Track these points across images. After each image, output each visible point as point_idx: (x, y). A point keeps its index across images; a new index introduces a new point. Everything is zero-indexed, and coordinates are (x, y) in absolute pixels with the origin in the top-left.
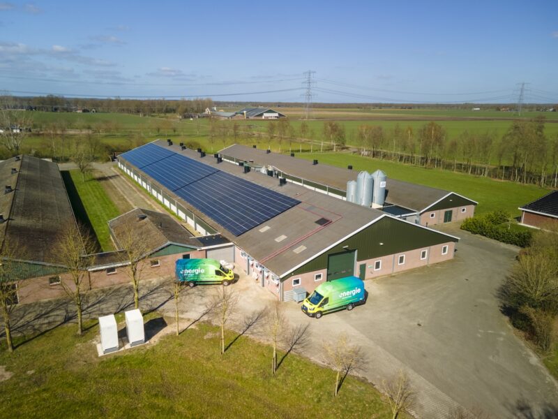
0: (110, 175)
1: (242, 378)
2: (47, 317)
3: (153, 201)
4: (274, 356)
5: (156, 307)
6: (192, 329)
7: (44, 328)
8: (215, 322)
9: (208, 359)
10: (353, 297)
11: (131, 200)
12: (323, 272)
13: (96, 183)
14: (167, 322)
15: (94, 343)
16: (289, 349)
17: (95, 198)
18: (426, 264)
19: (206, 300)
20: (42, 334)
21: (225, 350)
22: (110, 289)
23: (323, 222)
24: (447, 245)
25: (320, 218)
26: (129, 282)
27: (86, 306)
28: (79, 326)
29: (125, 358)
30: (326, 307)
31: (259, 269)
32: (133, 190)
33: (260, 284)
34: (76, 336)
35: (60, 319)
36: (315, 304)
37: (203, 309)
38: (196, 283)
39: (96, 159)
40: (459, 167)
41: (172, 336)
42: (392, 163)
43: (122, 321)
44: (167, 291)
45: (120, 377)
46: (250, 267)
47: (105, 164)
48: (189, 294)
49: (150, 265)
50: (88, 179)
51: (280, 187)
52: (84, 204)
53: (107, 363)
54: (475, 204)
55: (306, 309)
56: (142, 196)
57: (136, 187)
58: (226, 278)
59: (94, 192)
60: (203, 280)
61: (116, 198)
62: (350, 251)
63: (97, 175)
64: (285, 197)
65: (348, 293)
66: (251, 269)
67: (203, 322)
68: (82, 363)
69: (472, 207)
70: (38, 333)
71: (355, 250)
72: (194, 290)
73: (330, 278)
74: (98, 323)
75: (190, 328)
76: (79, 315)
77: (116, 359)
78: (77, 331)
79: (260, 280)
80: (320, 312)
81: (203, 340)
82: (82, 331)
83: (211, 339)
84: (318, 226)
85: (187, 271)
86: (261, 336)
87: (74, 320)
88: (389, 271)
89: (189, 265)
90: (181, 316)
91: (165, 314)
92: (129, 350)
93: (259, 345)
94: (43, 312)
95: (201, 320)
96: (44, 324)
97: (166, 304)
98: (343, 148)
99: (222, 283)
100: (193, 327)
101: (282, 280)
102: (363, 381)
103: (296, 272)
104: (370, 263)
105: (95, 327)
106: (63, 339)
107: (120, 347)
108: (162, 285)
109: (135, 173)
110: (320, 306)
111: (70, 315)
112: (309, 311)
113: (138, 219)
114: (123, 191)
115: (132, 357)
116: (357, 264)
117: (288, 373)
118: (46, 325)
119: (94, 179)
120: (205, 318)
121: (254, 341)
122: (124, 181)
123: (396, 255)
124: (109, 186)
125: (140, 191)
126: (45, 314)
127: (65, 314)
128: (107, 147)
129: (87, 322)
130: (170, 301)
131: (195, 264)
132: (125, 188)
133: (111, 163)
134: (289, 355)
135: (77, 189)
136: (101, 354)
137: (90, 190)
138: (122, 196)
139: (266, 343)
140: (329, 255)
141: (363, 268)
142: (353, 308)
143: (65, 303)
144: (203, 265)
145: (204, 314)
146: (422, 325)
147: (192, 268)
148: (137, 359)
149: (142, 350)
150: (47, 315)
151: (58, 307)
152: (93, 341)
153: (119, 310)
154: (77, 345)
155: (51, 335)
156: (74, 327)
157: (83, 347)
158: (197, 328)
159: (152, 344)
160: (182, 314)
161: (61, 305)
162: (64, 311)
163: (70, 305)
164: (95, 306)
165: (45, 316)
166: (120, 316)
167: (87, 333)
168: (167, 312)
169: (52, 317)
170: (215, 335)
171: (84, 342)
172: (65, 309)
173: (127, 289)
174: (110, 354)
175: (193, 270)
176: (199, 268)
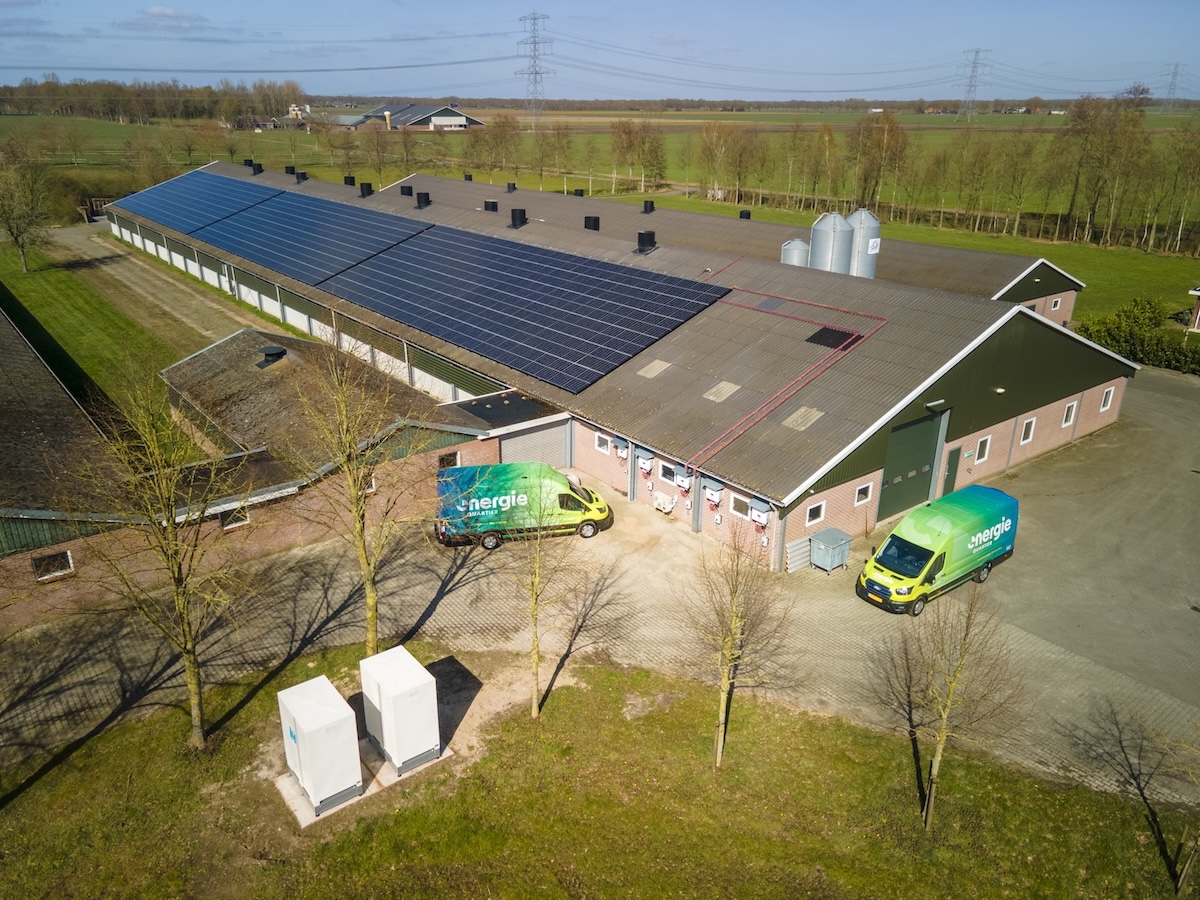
0: (99, 256)
1: (837, 859)
2: (57, 692)
3: (252, 316)
5: (412, 622)
6: (567, 688)
7: (60, 735)
8: (626, 656)
9: (683, 794)
10: (994, 545)
11: (187, 316)
12: (875, 481)
13: (63, 274)
14: (475, 673)
15: (261, 775)
16: (908, 728)
17: (76, 313)
18: (1069, 438)
20: (60, 758)
22: (238, 576)
24: (1111, 387)
29: (396, 821)
30: (938, 581)
32: (183, 292)
33: (684, 526)
34: (191, 756)
35: (105, 696)
36: (912, 576)
37: (561, 617)
39: (46, 218)
41: (518, 722)
44: (421, 569)
46: (642, 479)
47: (71, 230)
50: (33, 266)
51: (642, 257)
53: (341, 850)
54: (1077, 288)
56: (216, 306)
57: (187, 284)
58: (588, 516)
59: (68, 297)
60: (525, 525)
61: (142, 313)
63: (59, 256)
65: (986, 535)
67: (588, 658)
68: (245, 862)
70: (40, 759)
71: (944, 412)
72: (500, 557)
75: (558, 684)
77: (367, 830)
78: (186, 738)
79: (684, 513)
80: (925, 597)
81: (625, 724)
82: (206, 734)
83: (649, 720)
88: (1002, 464)
89: (482, 486)
90: (508, 646)
91: (455, 645)
92: (400, 791)
93: (811, 725)
94: (36, 676)
95: (576, 654)
96: (53, 719)
99: (578, 529)
100: (567, 680)
101: (786, 511)
104: (968, 443)
106: (141, 773)
108: (397, 549)
109: (174, 246)
110: (925, 580)
111: (136, 675)
114: (153, 294)
115: (419, 813)
116: (944, 449)
118: (59, 725)
119: (56, 266)
120: (586, 646)
121: (784, 710)
122: (143, 270)
123: (1019, 419)
124: (106, 283)
125: (203, 294)
126: (45, 681)
127: (117, 677)
128: (68, 185)
131: (498, 479)
132: (155, 286)
133: (86, 226)
135: (13, 292)
136: (306, 818)
137: (55, 294)
138: (156, 306)
140: (895, 429)
141: (955, 456)
142: (989, 573)
143: (102, 636)
145: (575, 633)
147: (490, 493)
148: (441, 821)
149: (444, 782)
150: (52, 687)
151: (83, 651)
152: (257, 768)
153: (297, 645)
154: (204, 791)
155: (93, 760)
156: (166, 721)
157: (229, 796)
158: (583, 685)
159: (465, 759)
160: (507, 638)
161: (91, 643)
162: (109, 665)
163: (124, 643)
164: (211, 639)
165: (47, 690)
166: (311, 665)
167: (223, 740)
168: (457, 636)
169: (73, 691)
170: (653, 702)
171: (226, 779)
172: (110, 656)
173: (291, 570)
174: (337, 814)
175: (496, 499)
176: (513, 492)
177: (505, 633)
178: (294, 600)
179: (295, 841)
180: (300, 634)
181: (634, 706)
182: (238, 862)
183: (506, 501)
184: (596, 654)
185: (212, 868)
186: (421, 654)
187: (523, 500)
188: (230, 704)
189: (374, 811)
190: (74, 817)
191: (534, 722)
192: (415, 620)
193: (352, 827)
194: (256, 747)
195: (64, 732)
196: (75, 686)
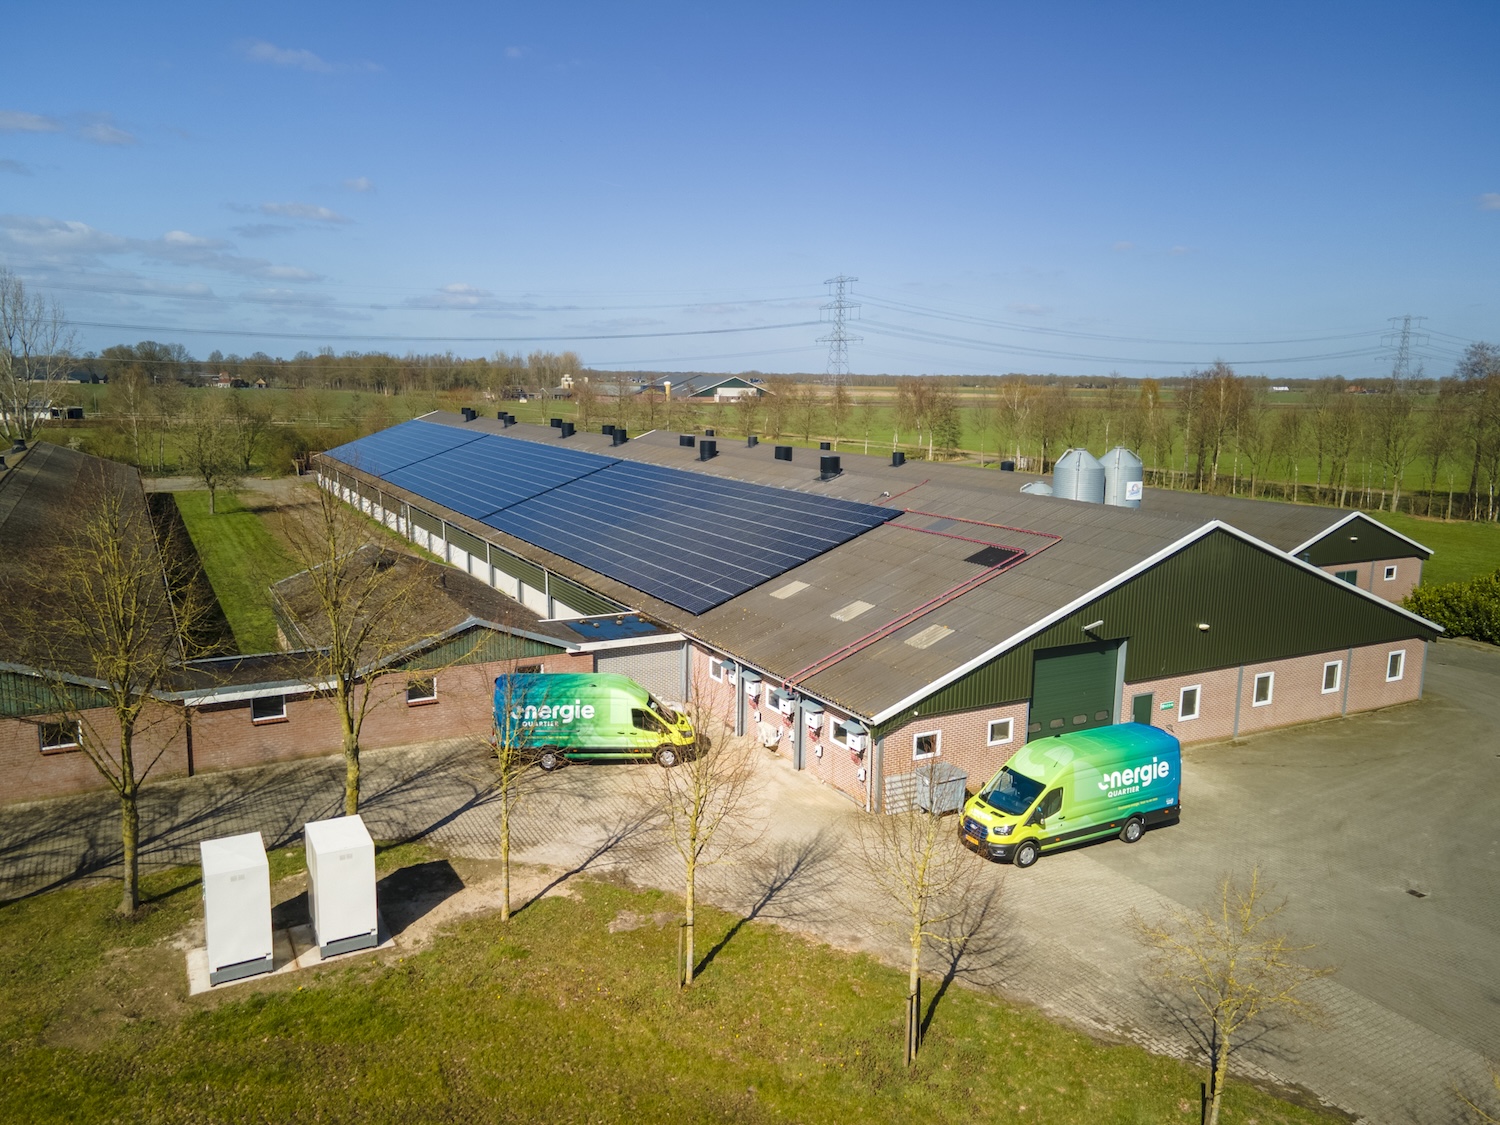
0: (292, 503)
1: (781, 1085)
2: (17, 858)
4: (913, 986)
5: (422, 828)
6: (557, 899)
8: (642, 877)
9: (632, 1005)
10: (1145, 793)
12: (1015, 716)
13: (247, 517)
14: (463, 877)
15: (177, 945)
16: (947, 970)
17: (239, 548)
18: (1338, 710)
19: (596, 808)
21: (697, 972)
22: (260, 774)
23: (993, 557)
24: (1402, 650)
25: (982, 548)
26: (330, 754)
27: (166, 825)
28: (128, 884)
29: (294, 1000)
30: (1053, 826)
31: (786, 707)
33: (789, 763)
34: (112, 922)
35: (62, 865)
36: (1018, 812)
37: (593, 837)
38: (564, 756)
39: (253, 470)
41: (483, 924)
43: (295, 870)
44: (458, 781)
45: (268, 1078)
46: (748, 708)
47: (279, 481)
48: (538, 789)
49: (405, 695)
50: (224, 509)
51: (823, 484)
53: (219, 1018)
54: (1423, 555)
55: (982, 831)
58: (666, 739)
59: (240, 535)
60: (589, 745)
62: (1102, 645)
63: (253, 502)
64: (844, 504)
65: (1127, 776)
66: (752, 714)
67: (601, 876)
68: (116, 1019)
69: (1414, 565)
72: (557, 777)
73: (1037, 731)
74: (199, 881)
75: (548, 894)
76: (128, 857)
77: (258, 1004)
78: (118, 903)
79: (787, 748)
80: (1033, 843)
81: (604, 935)
82: (136, 904)
83: (634, 935)
84: (980, 570)
86: (826, 923)
87: (112, 870)
88: (1224, 727)
89: (541, 690)
90: (515, 857)
91: (455, 852)
92: (316, 973)
93: (826, 957)
95: (591, 869)
97: (459, 819)
98: (954, 456)
99: (654, 756)
100: (562, 891)
101: (880, 731)
104: (1166, 694)
105: (190, 891)
106: (57, 932)
108: (447, 761)
109: (365, 493)
110: (1035, 819)
111: (101, 852)
112: (991, 839)
113: (369, 569)
115: (325, 996)
116: (1126, 694)
117: (971, 1062)
119: (244, 510)
120: (605, 864)
121: (802, 941)
123: (1247, 669)
125: (376, 535)
126: (12, 848)
127: (82, 851)
128: (288, 436)
129: (156, 867)
130: (473, 810)
131: (560, 690)
133: (295, 479)
134: (950, 990)
136: (199, 984)
137: (229, 531)
139: (854, 949)
140: (1040, 654)
141: (1142, 707)
142: (1142, 834)
143: (90, 815)
144: (588, 690)
145: (599, 853)
146: (1429, 894)
147: (552, 700)
148: (344, 1004)
149: (367, 970)
150: (16, 854)
151: (63, 826)
152: (175, 939)
153: (286, 837)
154: (109, 953)
155: (16, 917)
156: (109, 890)
157: (131, 960)
158: (578, 897)
159: (405, 951)
160: (520, 850)
161: (75, 821)
162: (82, 840)
163: (109, 822)
164: (199, 826)
165: (9, 855)
166: (289, 855)
167: (156, 910)
168: (463, 844)
169: (35, 859)
170: (647, 920)
171: (138, 944)
172: (87, 832)
173: (319, 773)
174: (236, 986)
175: (557, 707)
176: (578, 701)
177: (520, 845)
178: (306, 799)
179: (176, 1006)
180: (294, 829)
181: (626, 920)
182: (106, 1018)
183: (569, 712)
184: (613, 874)
185: (78, 1018)
186: (414, 855)
187: (588, 712)
188: (180, 882)
189: (277, 988)
191: (499, 924)
192: (427, 827)
193: (243, 1001)
194: (187, 920)
195: (6, 890)
196: (38, 854)
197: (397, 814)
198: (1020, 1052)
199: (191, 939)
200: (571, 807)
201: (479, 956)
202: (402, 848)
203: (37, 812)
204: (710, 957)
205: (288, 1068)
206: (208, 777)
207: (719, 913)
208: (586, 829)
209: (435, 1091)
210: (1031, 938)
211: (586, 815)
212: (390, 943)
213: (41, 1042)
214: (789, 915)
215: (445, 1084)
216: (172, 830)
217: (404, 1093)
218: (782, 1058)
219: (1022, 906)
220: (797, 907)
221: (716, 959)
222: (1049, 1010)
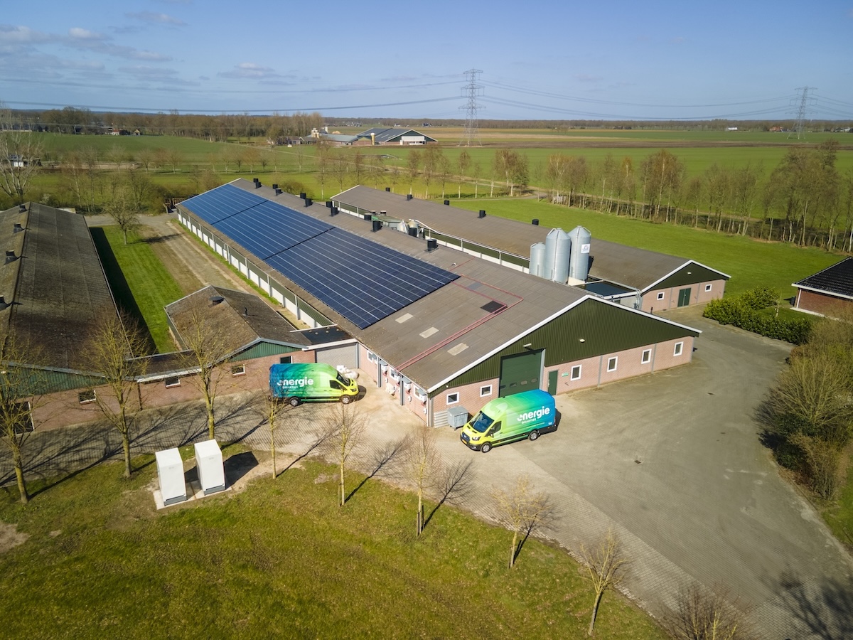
0: (167, 234)
1: (371, 543)
2: (78, 451)
3: (233, 274)
4: (420, 509)
5: (241, 436)
6: (295, 469)
7: (75, 467)
8: (332, 458)
9: (321, 514)
10: (539, 421)
11: (199, 273)
12: (493, 384)
13: (144, 246)
14: (258, 459)
15: (149, 489)
16: (442, 499)
17: (144, 270)
18: (649, 370)
19: (315, 425)
20: (72, 476)
21: (345, 501)
22: (171, 409)
23: (493, 307)
24: (681, 342)
25: (490, 301)
26: (199, 399)
27: (136, 435)
28: (127, 465)
29: (196, 511)
30: (497, 436)
31: (397, 379)
32: (203, 258)
33: (398, 402)
34: (123, 480)
35: (97, 454)
36: (482, 431)
37: (311, 439)
38: (301, 400)
39: (143, 209)
40: (704, 220)
41: (266, 480)
42: (599, 215)
43: (190, 457)
44: (256, 413)
45: (190, 540)
46: (383, 376)
47: (158, 217)
48: (290, 416)
49: (230, 373)
50: (132, 240)
51: (428, 253)
52: (127, 280)
53: (169, 519)
54: (725, 278)
55: (468, 438)
56: (216, 267)
57: (206, 253)
58: (345, 393)
59: (142, 260)
60: (312, 395)
61: (177, 271)
62: (533, 352)
63: (146, 234)
64: (435, 268)
65: (531, 415)
66: (384, 378)
67: (313, 458)
68: (131, 519)
69: (722, 282)
70: (65, 474)
71: (542, 350)
72: (298, 410)
73: (503, 392)
74: (155, 460)
75: (292, 467)
76: (125, 449)
77: (183, 513)
78: (123, 472)
79: (398, 395)
80: (489, 443)
81: (313, 485)
82: (131, 472)
83: (325, 484)
84: (487, 314)
85: (286, 382)
86: (400, 478)
87: (118, 456)
88: (593, 382)
89: (290, 373)
90: (279, 450)
91: (255, 447)
92: (203, 501)
93: (397, 493)
94: (72, 444)
95: (310, 455)
96: (74, 461)
97: (256, 431)
98: (525, 192)
99: (340, 399)
100: (297, 465)
101: (431, 395)
102: (552, 546)
103: (452, 384)
104: (565, 370)
105: (150, 466)
106: (102, 484)
107: (188, 496)
108: (250, 402)
109: (204, 231)
110: (488, 434)
111: (112, 447)
112: (471, 442)
113: (211, 302)
114: (186, 260)
115: (207, 510)
116: (545, 372)
117: (441, 533)
118: (76, 463)
120: (316, 452)
121: (389, 487)
122: (187, 244)
123: (604, 356)
124: (165, 251)
125: (213, 260)
126: (74, 447)
127: (104, 447)
128: (161, 191)
129: (138, 459)
130: (262, 427)
131: (300, 370)
132: (189, 254)
133: (166, 215)
134: (441, 506)
135: (116, 256)
136: (160, 505)
137: (137, 257)
138: (186, 266)
139: (408, 490)
140: (503, 358)
141: (553, 377)
142: (538, 436)
143: (104, 430)
144: (311, 373)
145: (314, 447)
146: (642, 462)
147: (295, 377)
148: (214, 513)
149: (222, 500)
150: (77, 449)
151: (94, 435)
152: (148, 487)
153: (185, 441)
154: (124, 493)
155: (84, 477)
156: (118, 466)
157: (133, 495)
158: (303, 468)
159: (236, 492)
160: (281, 446)
161: (98, 433)
162: (103, 442)
163: (112, 434)
164: (149, 435)
165: (75, 450)
166: (187, 449)
167: (138, 475)
168: (258, 444)
169: (85, 451)
170: (330, 478)
171: (134, 489)
172: (104, 438)
173: (196, 408)
174: (173, 506)
175: (297, 381)
176: (306, 378)
177: (281, 444)
178: (192, 422)
179: (153, 514)
180: (188, 437)
181: (322, 478)
182: (128, 519)
183: (302, 382)
184: (319, 457)
185: (117, 519)
186: (238, 449)
187: (311, 382)
188: (146, 462)
189: (189, 507)
190: (72, 497)
191: (272, 480)
192: (243, 435)
193: (177, 512)
194: (151, 479)
195: (77, 466)
196: (87, 449)
197: (230, 429)
198: (460, 531)
199: (154, 487)
200: (304, 425)
201: (264, 494)
202: (233, 446)
203: (81, 428)
204: (352, 494)
205: (196, 537)
206: (149, 411)
207: (359, 474)
208: (309, 436)
209: (249, 545)
210: (478, 484)
211: (309, 429)
212: (230, 489)
213: (105, 528)
214: (387, 475)
215: (252, 543)
216: (139, 437)
217: (238, 546)
218: (374, 533)
219: (479, 470)
220: (390, 471)
221: (355, 495)
222: (476, 514)
